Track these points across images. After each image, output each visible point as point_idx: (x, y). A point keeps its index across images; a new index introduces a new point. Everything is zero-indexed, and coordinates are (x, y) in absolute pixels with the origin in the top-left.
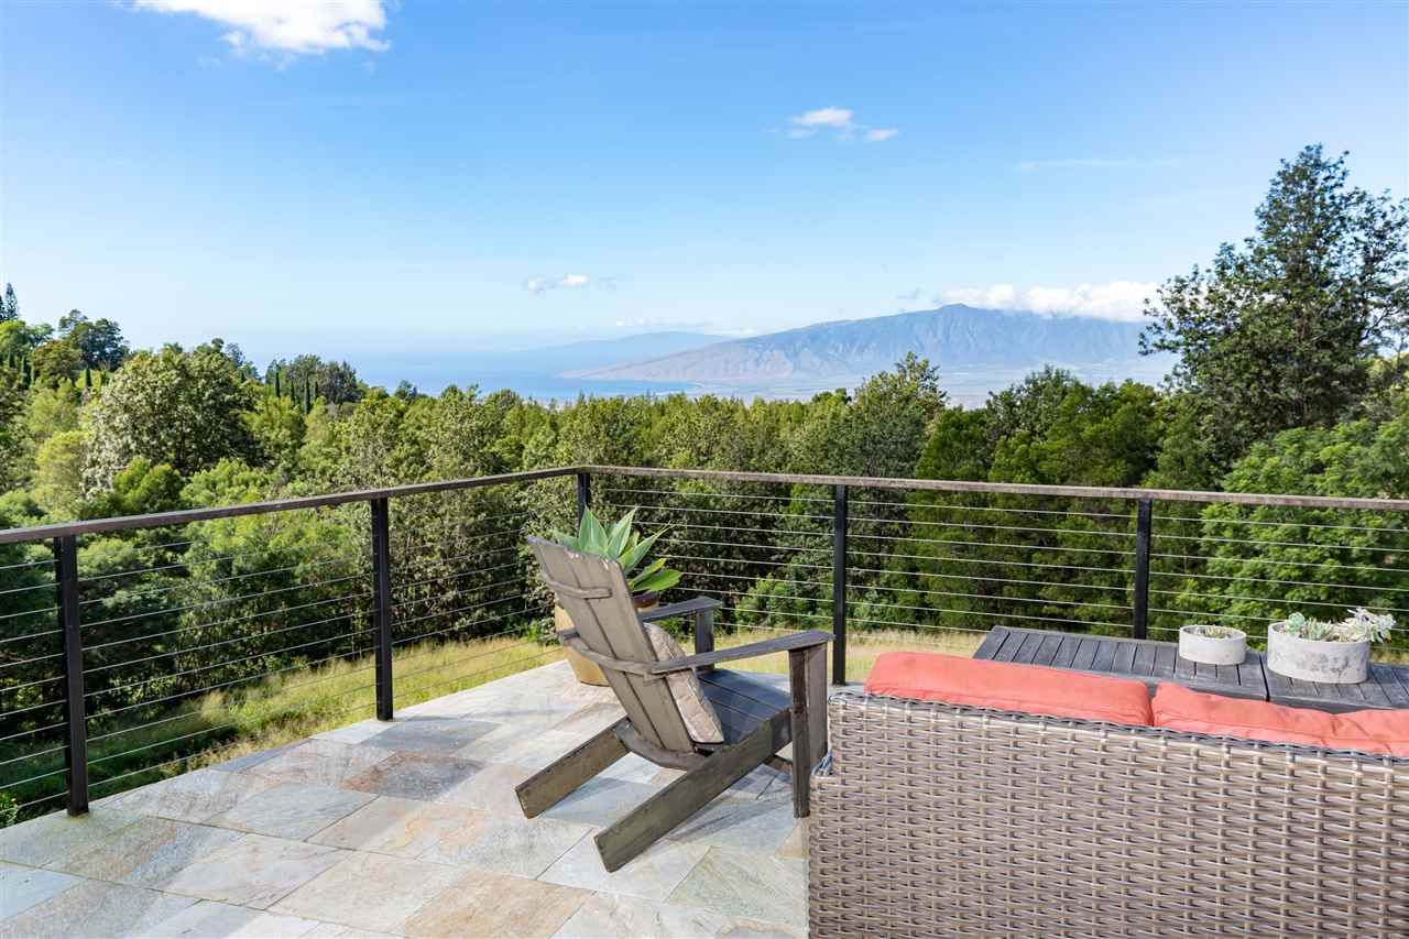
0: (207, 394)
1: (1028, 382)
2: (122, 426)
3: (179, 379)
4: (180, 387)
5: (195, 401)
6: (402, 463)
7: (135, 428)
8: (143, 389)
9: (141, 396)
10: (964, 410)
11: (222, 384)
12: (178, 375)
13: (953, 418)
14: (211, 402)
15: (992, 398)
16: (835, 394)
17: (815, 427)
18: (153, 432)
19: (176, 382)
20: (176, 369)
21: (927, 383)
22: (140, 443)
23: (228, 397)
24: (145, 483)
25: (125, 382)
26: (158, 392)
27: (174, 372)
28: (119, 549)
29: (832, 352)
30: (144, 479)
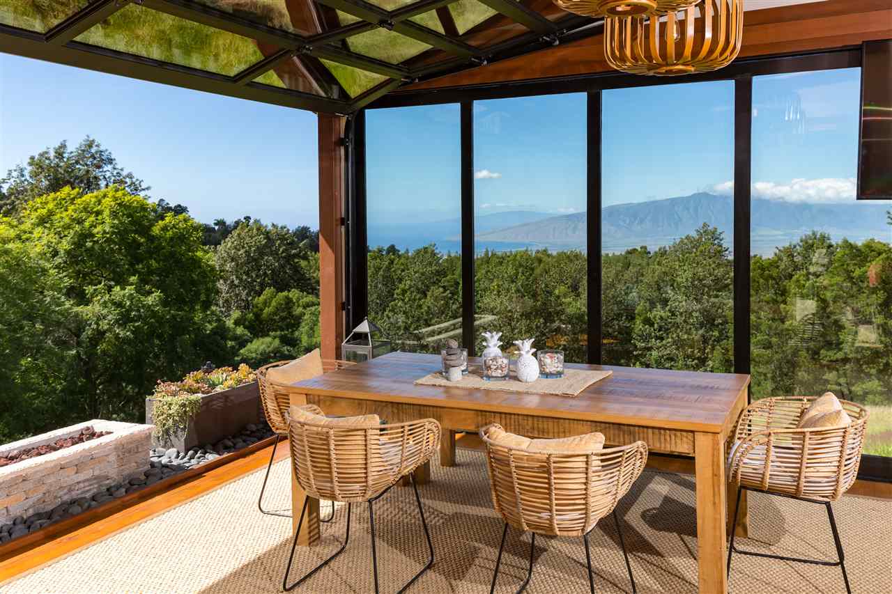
0: (281, 250)
1: (801, 241)
2: (230, 270)
3: (265, 241)
4: (265, 246)
5: (275, 254)
6: (407, 292)
7: (237, 271)
8: (243, 247)
9: (242, 251)
10: (763, 259)
11: (289, 244)
12: (265, 239)
13: (758, 264)
14: (284, 255)
15: (777, 251)
16: (639, 250)
17: (638, 270)
18: (247, 274)
19: (263, 243)
20: (264, 234)
21: (716, 242)
22: (241, 280)
23: (293, 251)
24: (274, 303)
25: (233, 243)
26: (253, 249)
27: (262, 236)
28: (271, 343)
29: (622, 223)
30: (273, 301)
